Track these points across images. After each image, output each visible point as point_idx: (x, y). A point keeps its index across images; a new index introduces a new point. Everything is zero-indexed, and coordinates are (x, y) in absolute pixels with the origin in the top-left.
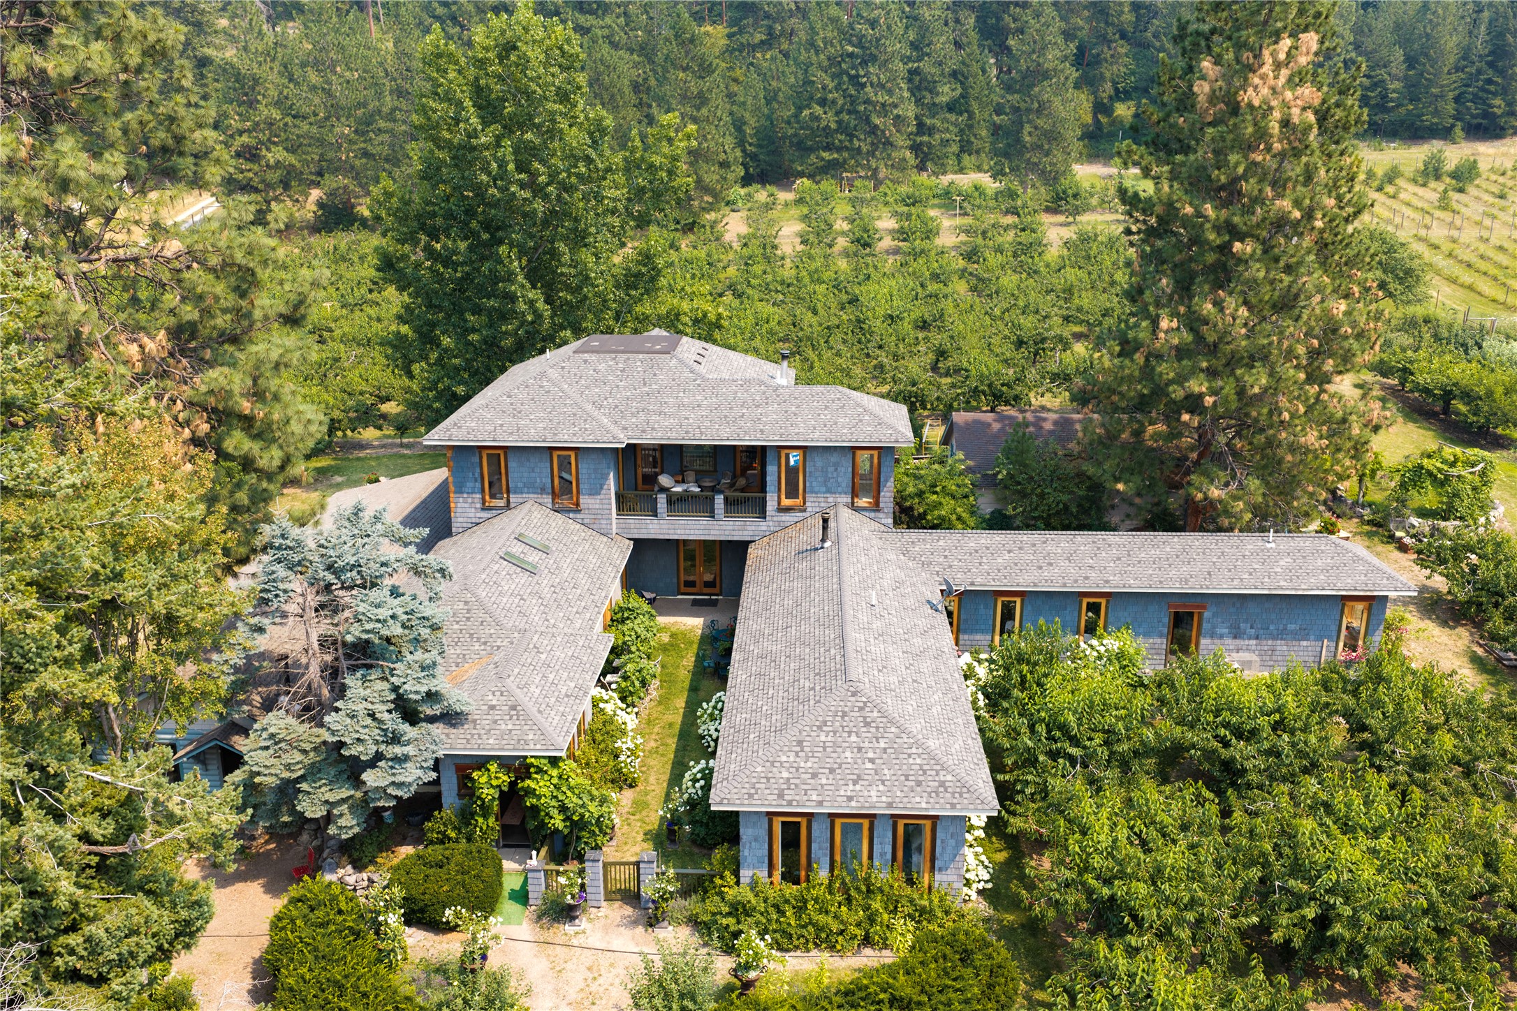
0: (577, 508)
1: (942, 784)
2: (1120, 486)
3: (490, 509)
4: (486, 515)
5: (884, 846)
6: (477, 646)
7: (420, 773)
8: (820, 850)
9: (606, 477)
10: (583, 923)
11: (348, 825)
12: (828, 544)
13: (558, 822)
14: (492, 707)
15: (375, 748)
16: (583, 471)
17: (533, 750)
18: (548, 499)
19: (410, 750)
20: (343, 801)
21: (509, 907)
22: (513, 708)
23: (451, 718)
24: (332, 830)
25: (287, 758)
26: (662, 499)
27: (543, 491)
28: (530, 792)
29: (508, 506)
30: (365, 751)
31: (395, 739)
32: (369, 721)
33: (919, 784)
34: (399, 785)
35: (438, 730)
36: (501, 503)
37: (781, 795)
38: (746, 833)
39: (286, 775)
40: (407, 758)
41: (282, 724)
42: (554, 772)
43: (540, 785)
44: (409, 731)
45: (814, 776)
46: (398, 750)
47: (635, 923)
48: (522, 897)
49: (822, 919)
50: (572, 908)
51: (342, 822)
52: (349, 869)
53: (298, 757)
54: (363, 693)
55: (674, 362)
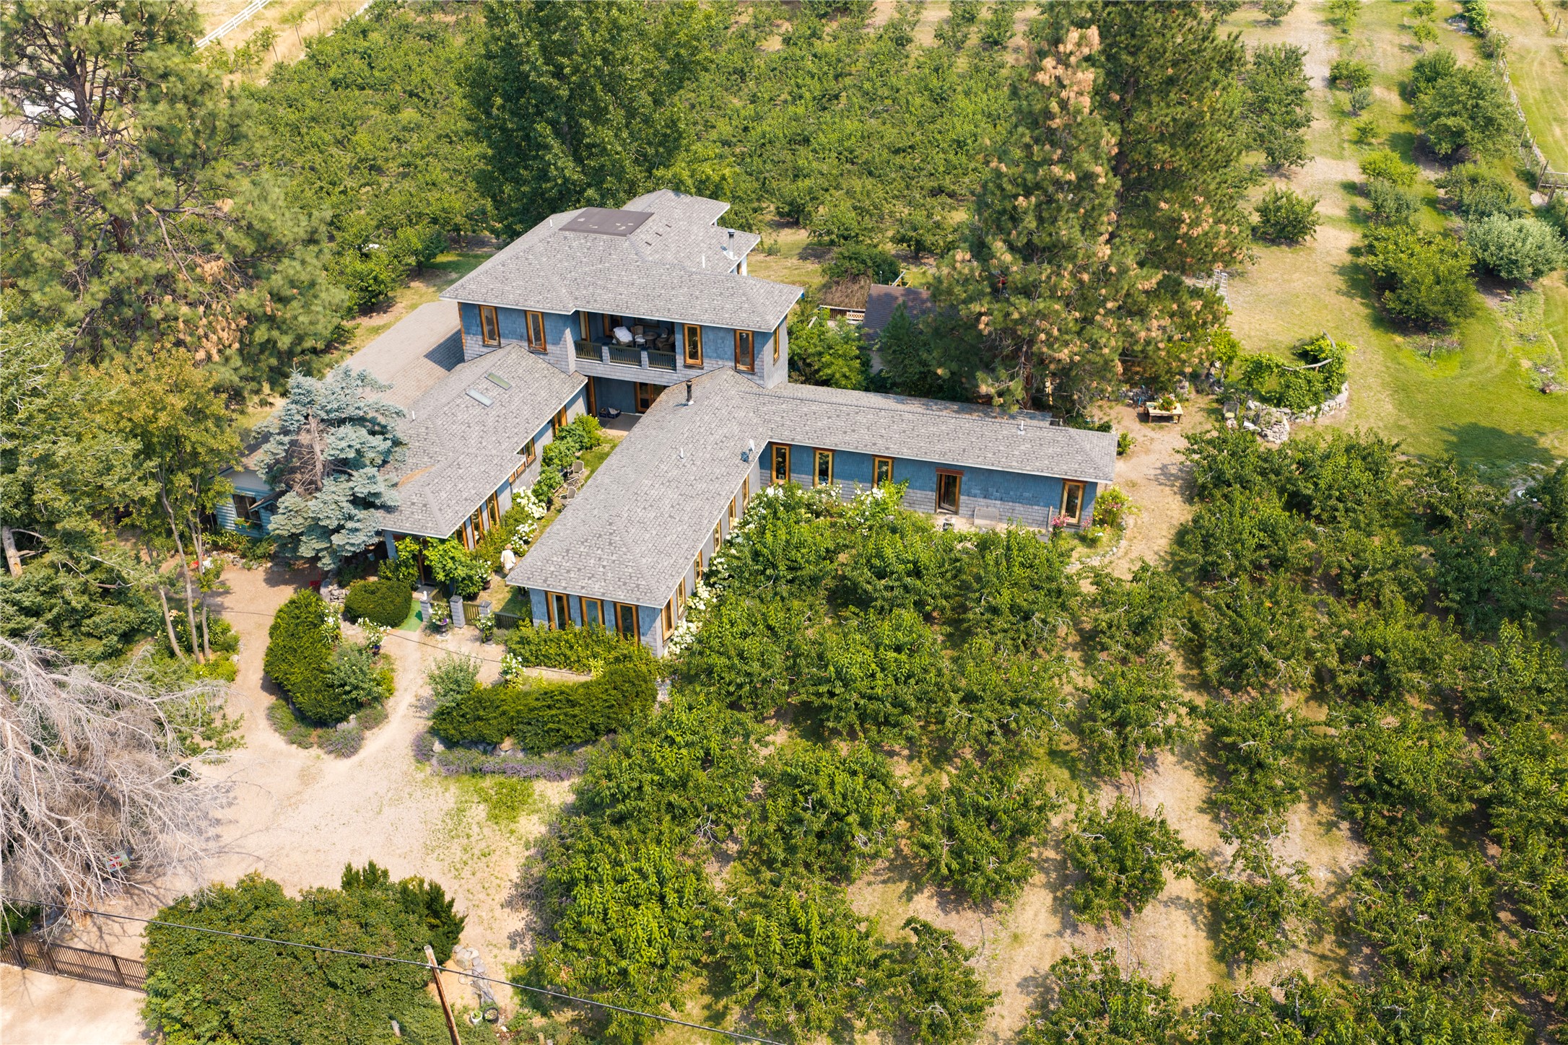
0: (544, 352)
1: (638, 586)
2: (939, 371)
3: (488, 346)
4: (486, 350)
5: (610, 616)
6: (426, 459)
7: (365, 539)
8: (575, 613)
9: (563, 332)
10: (448, 636)
11: (327, 563)
12: (691, 402)
13: (441, 577)
14: (413, 504)
15: (336, 523)
16: (547, 327)
17: (428, 533)
18: (525, 344)
19: (358, 525)
20: (326, 549)
21: (412, 620)
22: (425, 505)
23: (388, 509)
24: (319, 565)
25: (294, 521)
26: (605, 350)
27: (521, 338)
28: (427, 558)
29: (499, 346)
30: (333, 524)
31: (350, 518)
32: (334, 506)
33: (625, 584)
34: (353, 545)
35: (379, 514)
36: (495, 343)
37: (545, 581)
38: (534, 598)
39: (293, 530)
40: (357, 530)
41: (292, 500)
42: (441, 548)
43: (432, 555)
44: (361, 514)
45: (568, 572)
46: (350, 525)
47: (477, 640)
48: (419, 616)
49: (569, 653)
50: (440, 627)
51: (324, 561)
52: (336, 586)
53: (301, 521)
54: (333, 489)
55: (627, 243)
